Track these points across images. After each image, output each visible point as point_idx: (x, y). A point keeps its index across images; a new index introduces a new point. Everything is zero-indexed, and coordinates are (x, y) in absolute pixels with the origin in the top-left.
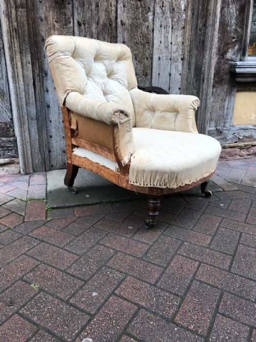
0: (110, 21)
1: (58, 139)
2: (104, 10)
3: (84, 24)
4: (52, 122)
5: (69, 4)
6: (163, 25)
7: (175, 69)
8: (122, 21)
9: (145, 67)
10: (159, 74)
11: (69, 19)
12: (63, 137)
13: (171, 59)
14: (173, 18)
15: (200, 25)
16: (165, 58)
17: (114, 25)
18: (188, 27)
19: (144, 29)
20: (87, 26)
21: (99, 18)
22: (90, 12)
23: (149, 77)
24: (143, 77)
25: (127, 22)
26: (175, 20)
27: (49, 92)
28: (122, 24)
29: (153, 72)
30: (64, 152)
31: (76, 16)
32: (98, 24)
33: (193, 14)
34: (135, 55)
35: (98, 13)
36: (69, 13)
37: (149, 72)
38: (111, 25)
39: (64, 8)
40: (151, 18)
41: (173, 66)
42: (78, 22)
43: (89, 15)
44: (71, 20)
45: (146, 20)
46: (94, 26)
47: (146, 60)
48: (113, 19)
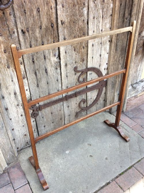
0: (52, 24)
1: (19, 129)
2: (46, 14)
3: (28, 31)
4: (12, 120)
5: (10, 15)
6: (95, 17)
7: (104, 50)
8: (61, 21)
9: (82, 55)
10: (92, 58)
11: (12, 29)
12: (23, 126)
13: (101, 43)
14: (103, 9)
15: (127, 15)
16: (97, 44)
17: (55, 26)
18: (116, 16)
19: (81, 23)
20: (30, 32)
21: (41, 23)
22: (32, 19)
23: (85, 62)
24: (81, 63)
25: (66, 20)
26: (105, 10)
27: (5, 98)
28: (62, 24)
29: (88, 57)
30: (25, 135)
31: (19, 26)
32: (41, 28)
33: (121, 5)
34: (74, 47)
35: (40, 17)
36: (12, 24)
37: (85, 58)
38: (52, 27)
39: (6, 20)
40: (86, 12)
41: (103, 49)
42: (22, 31)
43: (31, 21)
44: (15, 30)
45: (81, 15)
46: (38, 31)
47: (82, 49)
48: (54, 21)
